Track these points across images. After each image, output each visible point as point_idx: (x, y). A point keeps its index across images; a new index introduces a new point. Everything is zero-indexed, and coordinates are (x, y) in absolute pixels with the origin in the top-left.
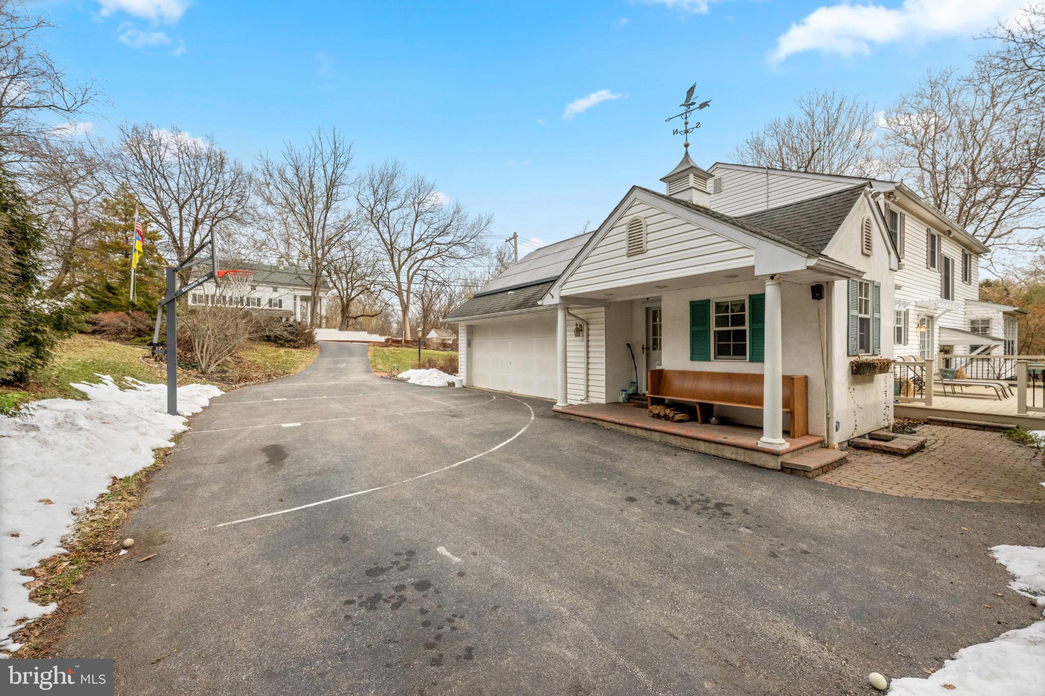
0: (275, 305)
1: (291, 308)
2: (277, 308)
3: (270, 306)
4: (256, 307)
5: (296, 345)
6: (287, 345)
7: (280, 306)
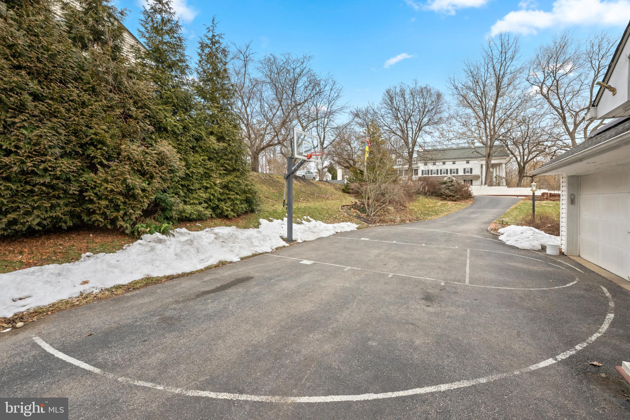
0: (468, 172)
1: (479, 173)
2: (469, 174)
3: (464, 173)
4: (455, 175)
5: (454, 199)
6: (448, 199)
7: (471, 173)
